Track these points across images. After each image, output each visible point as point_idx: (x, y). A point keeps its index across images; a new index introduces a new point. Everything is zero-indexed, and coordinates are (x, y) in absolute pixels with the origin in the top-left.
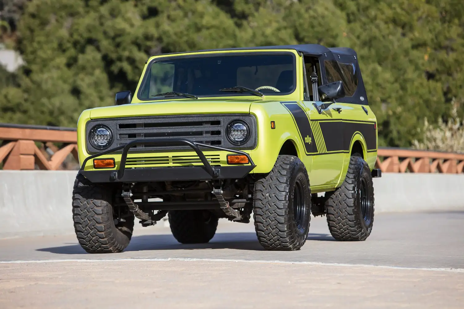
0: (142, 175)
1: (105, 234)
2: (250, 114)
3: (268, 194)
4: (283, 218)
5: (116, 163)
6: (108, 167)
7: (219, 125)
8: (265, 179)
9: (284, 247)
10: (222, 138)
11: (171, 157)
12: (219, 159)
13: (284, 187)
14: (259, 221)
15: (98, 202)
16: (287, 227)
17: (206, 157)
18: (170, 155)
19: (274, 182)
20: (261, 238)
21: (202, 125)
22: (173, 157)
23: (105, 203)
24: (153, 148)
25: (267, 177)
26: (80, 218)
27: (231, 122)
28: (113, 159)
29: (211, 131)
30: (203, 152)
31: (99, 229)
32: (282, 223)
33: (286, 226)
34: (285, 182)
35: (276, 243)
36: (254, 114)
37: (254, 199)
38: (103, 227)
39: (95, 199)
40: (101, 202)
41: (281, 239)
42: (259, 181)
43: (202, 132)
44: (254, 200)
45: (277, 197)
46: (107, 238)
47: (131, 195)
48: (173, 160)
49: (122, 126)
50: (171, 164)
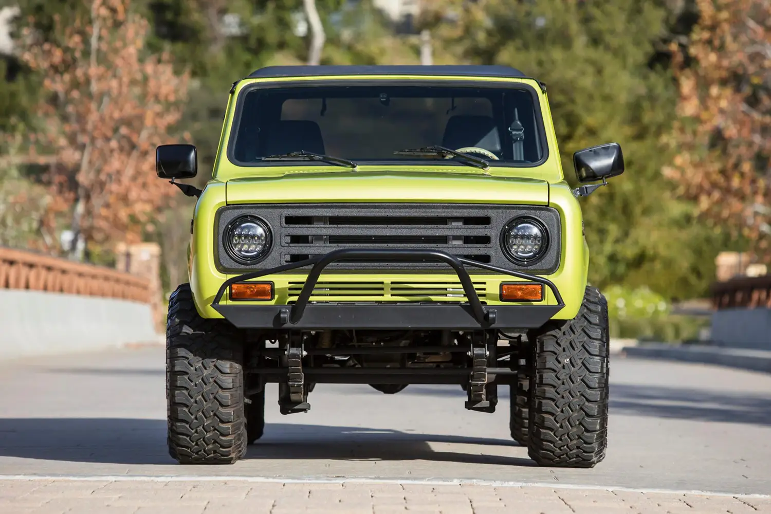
0: (340, 316)
1: (232, 426)
2: (548, 206)
3: (568, 360)
4: (596, 406)
5: (276, 292)
6: (259, 297)
7: (488, 226)
8: (560, 330)
9: (583, 462)
10: (493, 250)
11: (388, 284)
12: (484, 289)
13: (598, 346)
14: (549, 410)
15: (226, 365)
16: (600, 423)
17: (475, 286)
18: (387, 278)
19: (578, 338)
20: (544, 443)
21: (446, 224)
22: (392, 283)
23: (238, 366)
24: (354, 264)
25: (564, 328)
26: (187, 394)
27: (513, 221)
28: (269, 284)
29: (465, 236)
30: (470, 276)
31: (224, 418)
32: (592, 416)
33: (599, 421)
34: (600, 337)
35: (571, 452)
36: (558, 206)
37: (538, 369)
38: (232, 413)
39: (220, 360)
40: (231, 367)
41: (585, 445)
42: (548, 333)
43: (446, 236)
44: (537, 371)
45: (588, 366)
46: (233, 436)
47: (305, 353)
48: (392, 289)
49: (290, 220)
50: (388, 297)
